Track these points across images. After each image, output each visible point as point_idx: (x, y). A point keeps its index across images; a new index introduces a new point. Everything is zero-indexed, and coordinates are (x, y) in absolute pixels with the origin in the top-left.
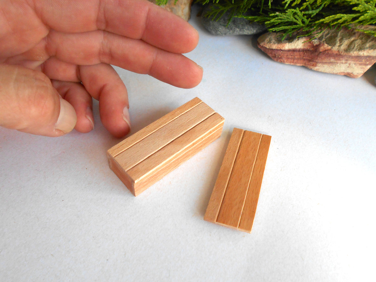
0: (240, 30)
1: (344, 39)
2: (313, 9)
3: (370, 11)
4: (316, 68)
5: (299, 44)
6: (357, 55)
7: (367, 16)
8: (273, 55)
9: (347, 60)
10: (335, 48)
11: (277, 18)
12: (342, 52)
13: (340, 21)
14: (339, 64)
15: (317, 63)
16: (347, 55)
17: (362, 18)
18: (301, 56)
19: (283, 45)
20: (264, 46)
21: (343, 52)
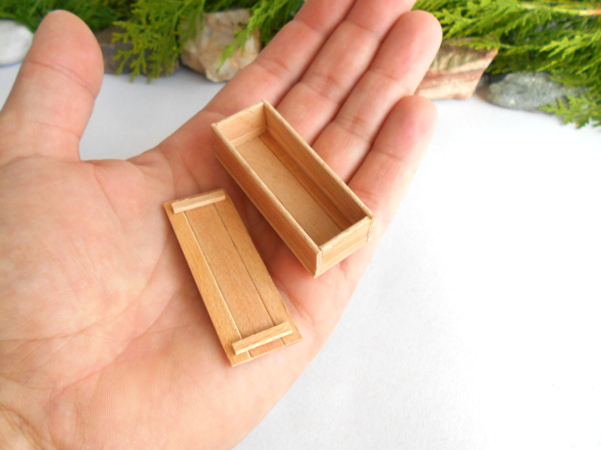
3: (459, 22)
6: (459, 71)
9: (450, 80)
12: (442, 72)
14: (442, 86)
16: (448, 73)
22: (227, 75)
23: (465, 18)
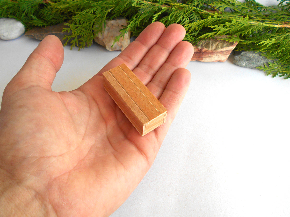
1: (213, 44)
2: (195, 32)
3: (222, 30)
4: (203, 61)
6: (221, 51)
7: (221, 32)
9: (217, 54)
10: (210, 49)
12: (213, 51)
13: (209, 36)
14: (213, 57)
15: (203, 58)
16: (216, 51)
17: (218, 33)
22: (116, 48)
23: (224, 28)
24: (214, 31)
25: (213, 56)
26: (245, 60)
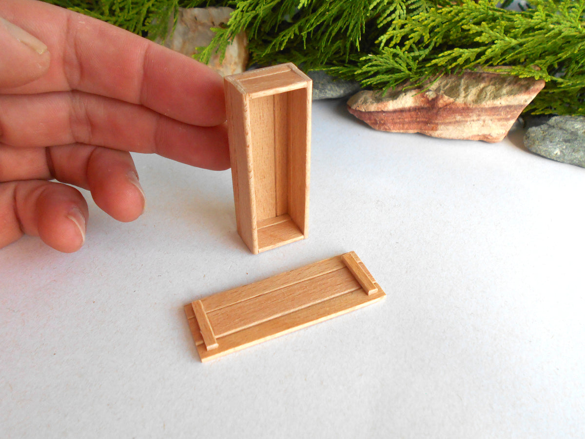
0: (321, 92)
1: (470, 87)
2: (419, 50)
3: (499, 41)
4: (436, 134)
5: (408, 100)
6: (492, 106)
7: (497, 48)
8: (373, 121)
9: (479, 115)
10: (460, 101)
11: (370, 64)
12: (470, 105)
13: (460, 61)
14: (469, 123)
15: (437, 124)
16: (478, 107)
17: (489, 52)
18: (413, 118)
19: (385, 104)
20: (358, 109)
21: (472, 103)
23: (508, 37)
24: (477, 45)
25: (467, 121)
26: (561, 140)
